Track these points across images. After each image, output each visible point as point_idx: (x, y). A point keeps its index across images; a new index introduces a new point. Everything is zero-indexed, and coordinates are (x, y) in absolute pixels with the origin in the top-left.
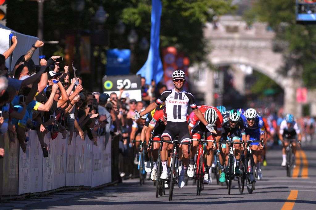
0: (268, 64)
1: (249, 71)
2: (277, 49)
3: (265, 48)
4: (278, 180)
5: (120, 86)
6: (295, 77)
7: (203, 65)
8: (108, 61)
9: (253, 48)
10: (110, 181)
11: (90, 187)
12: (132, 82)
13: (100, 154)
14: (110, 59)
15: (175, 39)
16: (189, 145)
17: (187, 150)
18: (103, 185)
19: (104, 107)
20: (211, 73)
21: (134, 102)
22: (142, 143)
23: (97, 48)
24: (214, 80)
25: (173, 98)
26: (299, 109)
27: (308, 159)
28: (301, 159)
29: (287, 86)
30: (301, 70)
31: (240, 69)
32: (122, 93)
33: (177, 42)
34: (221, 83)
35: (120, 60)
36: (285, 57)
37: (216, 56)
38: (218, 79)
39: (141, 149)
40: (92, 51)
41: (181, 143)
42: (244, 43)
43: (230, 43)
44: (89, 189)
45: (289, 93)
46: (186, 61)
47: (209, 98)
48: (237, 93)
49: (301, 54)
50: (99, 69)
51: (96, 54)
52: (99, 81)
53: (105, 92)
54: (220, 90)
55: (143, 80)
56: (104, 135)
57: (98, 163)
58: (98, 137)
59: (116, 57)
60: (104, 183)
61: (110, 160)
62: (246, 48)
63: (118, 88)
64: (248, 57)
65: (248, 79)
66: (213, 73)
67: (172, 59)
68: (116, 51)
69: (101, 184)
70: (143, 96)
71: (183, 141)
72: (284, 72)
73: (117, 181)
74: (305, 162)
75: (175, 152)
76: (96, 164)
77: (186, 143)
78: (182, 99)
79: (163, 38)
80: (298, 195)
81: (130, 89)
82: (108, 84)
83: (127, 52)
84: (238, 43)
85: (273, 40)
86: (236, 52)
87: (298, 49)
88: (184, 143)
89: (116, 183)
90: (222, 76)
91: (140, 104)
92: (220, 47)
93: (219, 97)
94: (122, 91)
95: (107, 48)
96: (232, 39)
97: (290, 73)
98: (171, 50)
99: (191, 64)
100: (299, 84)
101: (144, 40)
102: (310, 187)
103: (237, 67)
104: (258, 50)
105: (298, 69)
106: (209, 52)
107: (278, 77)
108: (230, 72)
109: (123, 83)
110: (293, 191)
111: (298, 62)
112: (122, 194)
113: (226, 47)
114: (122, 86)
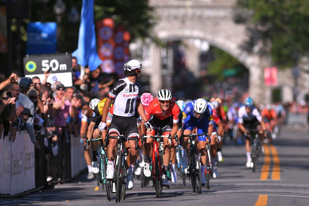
0: (228, 38)
1: (205, 47)
2: (239, 20)
3: (224, 18)
4: (243, 182)
5: (45, 67)
6: (262, 54)
7: (148, 40)
8: (28, 37)
9: (209, 18)
10: (34, 187)
11: (9, 194)
12: (60, 63)
13: (21, 153)
14: (31, 34)
15: (112, 9)
16: (136, 141)
17: (134, 146)
18: (25, 192)
19: (26, 94)
20: (158, 50)
21: (61, 87)
22: (89, 140)
23: (14, 20)
24: (162, 59)
25: (128, 92)
26: (268, 94)
27: (279, 156)
28: (271, 156)
29: (253, 64)
30: (270, 45)
31: (193, 44)
32: (47, 77)
33: (115, 13)
34: (170, 63)
35: (44, 35)
36: (249, 29)
37: (163, 29)
38: (167, 57)
39: (87, 148)
40: (9, 25)
41: (128, 138)
42: (198, 12)
43: (181, 12)
44: (7, 198)
45: (255, 74)
46: (127, 37)
47: (156, 82)
48: (191, 74)
49: (269, 25)
50: (19, 47)
51: (13, 28)
52: (18, 62)
53: (27, 76)
54: (170, 71)
55: (73, 61)
56: (26, 130)
57: (18, 165)
58: (18, 133)
59: (39, 31)
60: (26, 190)
61: (33, 160)
62: (201, 18)
63: (44, 70)
64: (203, 30)
65: (204, 57)
66: (160, 49)
67: (109, 33)
68: (38, 24)
69: (22, 191)
70: (74, 81)
71: (130, 136)
72: (248, 47)
73: (43, 187)
74: (276, 159)
75: (121, 149)
76: (15, 166)
77: (133, 138)
78: (136, 91)
79: (98, 8)
80: (267, 201)
81: (59, 71)
82: (30, 65)
83: (52, 26)
84: (190, 12)
85: (234, 8)
86: (188, 23)
87: (264, 19)
88: (130, 139)
89: (41, 190)
90: (171, 53)
91: (71, 90)
92: (168, 18)
93: (169, 79)
94: (48, 74)
95: (27, 21)
96: (184, 7)
97: (256, 48)
98: (108, 22)
99: (132, 39)
100: (267, 62)
101: (74, 10)
102: (283, 191)
103: (190, 42)
104: (216, 21)
105: (265, 44)
106: (155, 24)
107: (241, 55)
108: (182, 48)
109: (49, 63)
110: (261, 196)
111: (265, 36)
112: (48, 203)
113: (176, 17)
114: (48, 68)
